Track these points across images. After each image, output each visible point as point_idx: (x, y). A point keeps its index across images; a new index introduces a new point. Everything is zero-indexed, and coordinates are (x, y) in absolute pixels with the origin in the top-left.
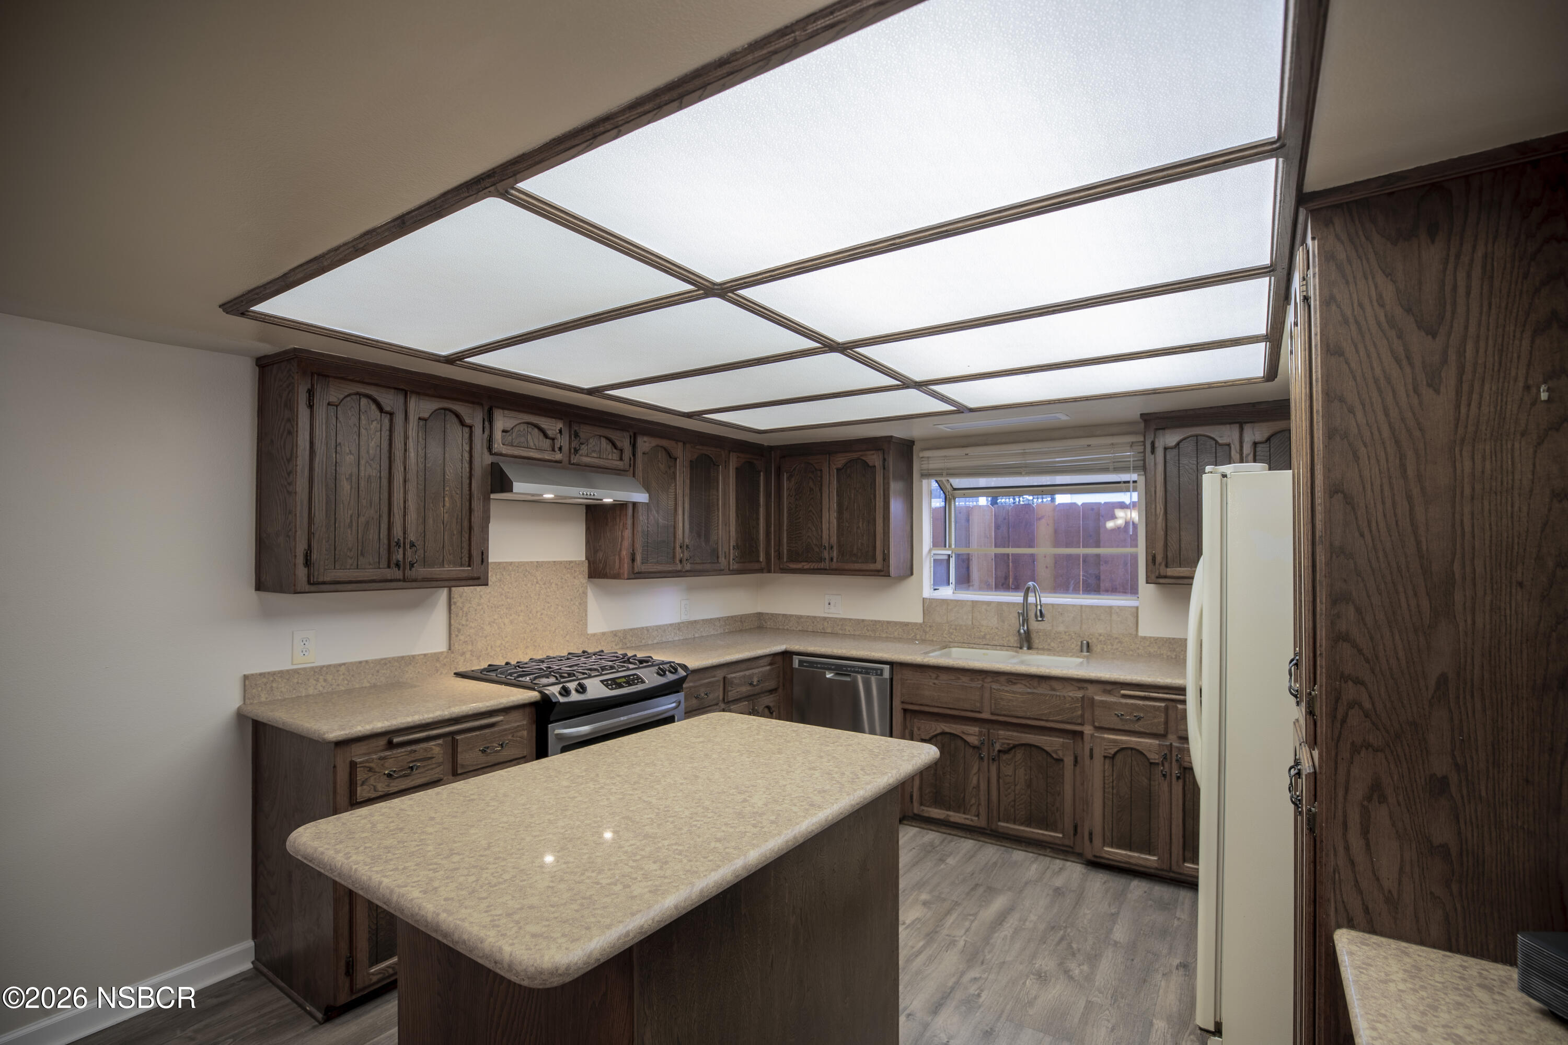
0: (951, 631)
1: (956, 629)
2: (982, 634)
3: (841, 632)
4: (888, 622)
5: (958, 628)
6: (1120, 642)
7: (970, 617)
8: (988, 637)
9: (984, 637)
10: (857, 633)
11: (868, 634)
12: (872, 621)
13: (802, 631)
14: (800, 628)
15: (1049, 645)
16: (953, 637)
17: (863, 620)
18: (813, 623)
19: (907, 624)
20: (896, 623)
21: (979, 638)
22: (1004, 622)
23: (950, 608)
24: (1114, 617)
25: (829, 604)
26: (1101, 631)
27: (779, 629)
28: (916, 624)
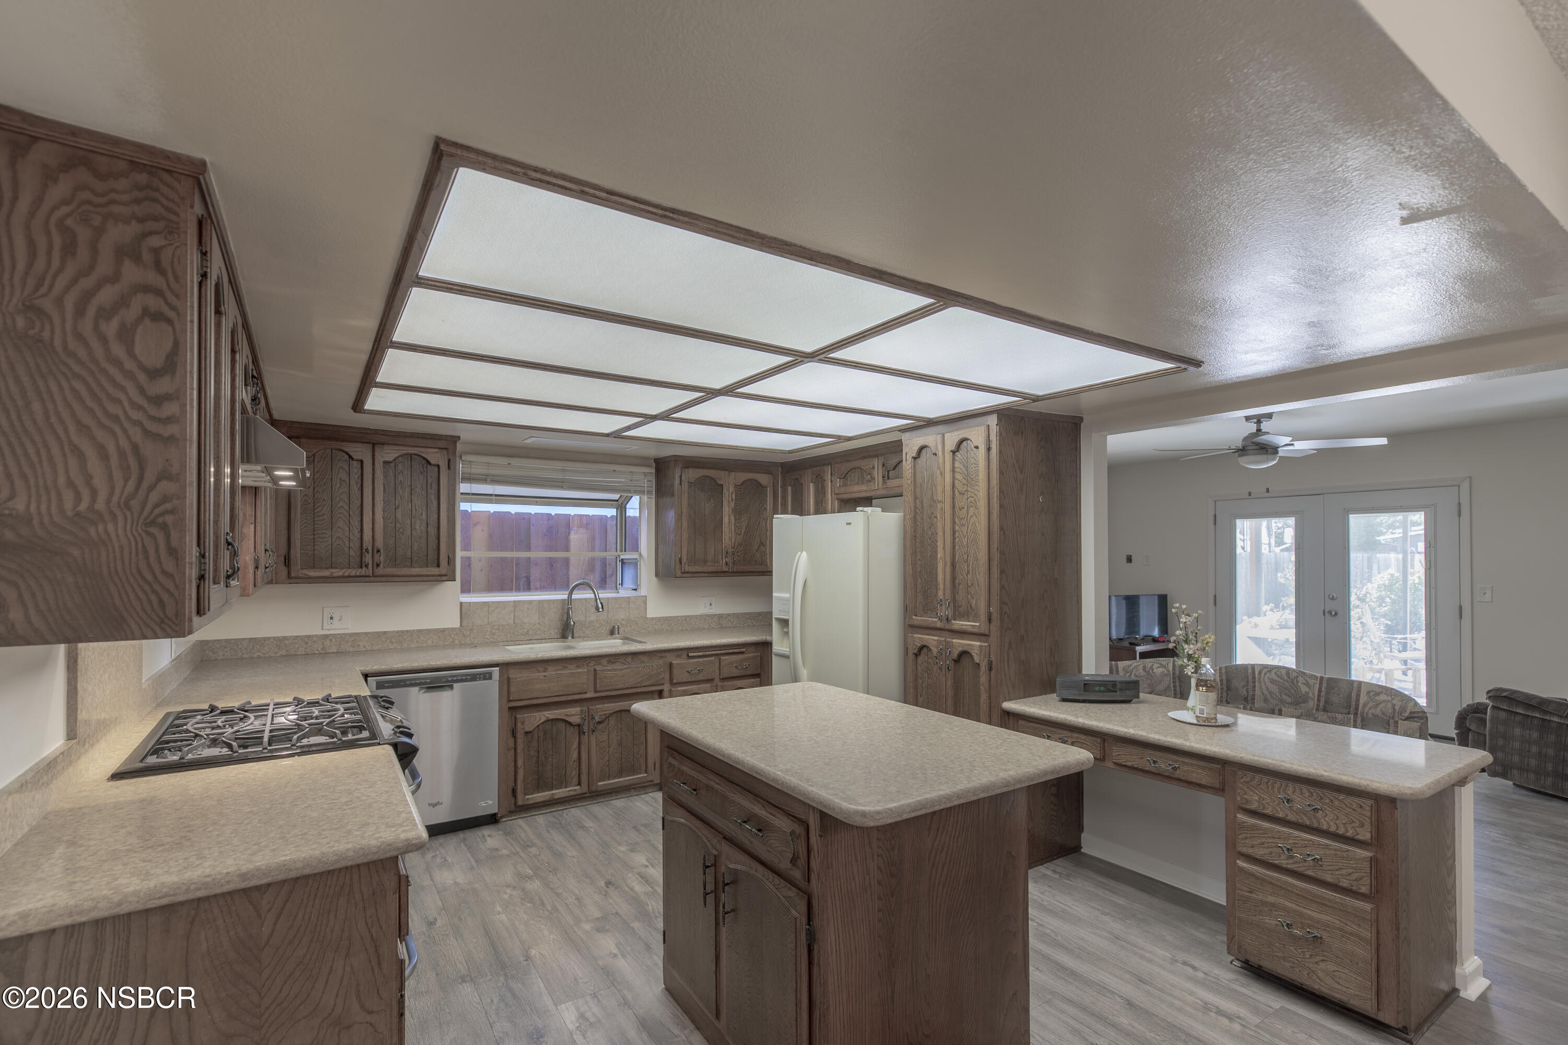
0: (494, 631)
1: (499, 629)
2: (525, 630)
3: (351, 650)
4: (419, 631)
5: (501, 628)
6: (636, 624)
7: (512, 616)
8: (531, 633)
9: (527, 633)
10: (376, 647)
11: (392, 647)
12: (397, 632)
13: (286, 656)
14: (283, 652)
15: (584, 633)
16: (495, 637)
17: (385, 633)
18: (307, 643)
19: (443, 631)
20: (429, 631)
21: (522, 635)
22: (544, 617)
23: (491, 609)
24: (632, 605)
25: (332, 618)
26: (622, 617)
27: (242, 659)
28: (453, 629)
